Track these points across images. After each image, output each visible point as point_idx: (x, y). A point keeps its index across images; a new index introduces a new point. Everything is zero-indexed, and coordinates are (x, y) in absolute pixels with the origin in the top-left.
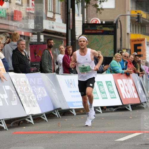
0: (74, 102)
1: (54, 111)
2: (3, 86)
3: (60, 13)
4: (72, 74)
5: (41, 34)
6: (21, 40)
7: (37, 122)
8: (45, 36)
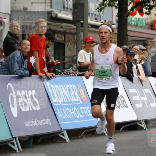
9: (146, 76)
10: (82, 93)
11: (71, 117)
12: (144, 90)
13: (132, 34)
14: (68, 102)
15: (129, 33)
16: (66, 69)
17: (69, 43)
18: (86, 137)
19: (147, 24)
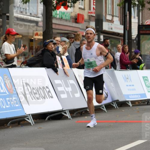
0: (130, 95)
1: (112, 102)
2: (68, 81)
3: (118, 16)
4: (128, 70)
5: (101, 34)
6: (83, 40)
7: (97, 112)
8: (104, 36)
9: (70, 67)
10: (8, 84)
13: (57, 27)
15: (54, 26)
18: (12, 127)
19: (71, 17)
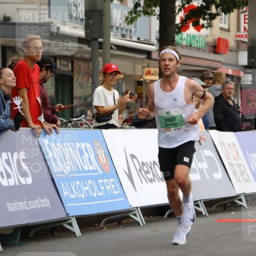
10: (102, 156)
11: (83, 196)
12: (203, 152)
14: (79, 172)
16: (75, 118)
17: (80, 75)
18: (109, 228)
19: (207, 44)
